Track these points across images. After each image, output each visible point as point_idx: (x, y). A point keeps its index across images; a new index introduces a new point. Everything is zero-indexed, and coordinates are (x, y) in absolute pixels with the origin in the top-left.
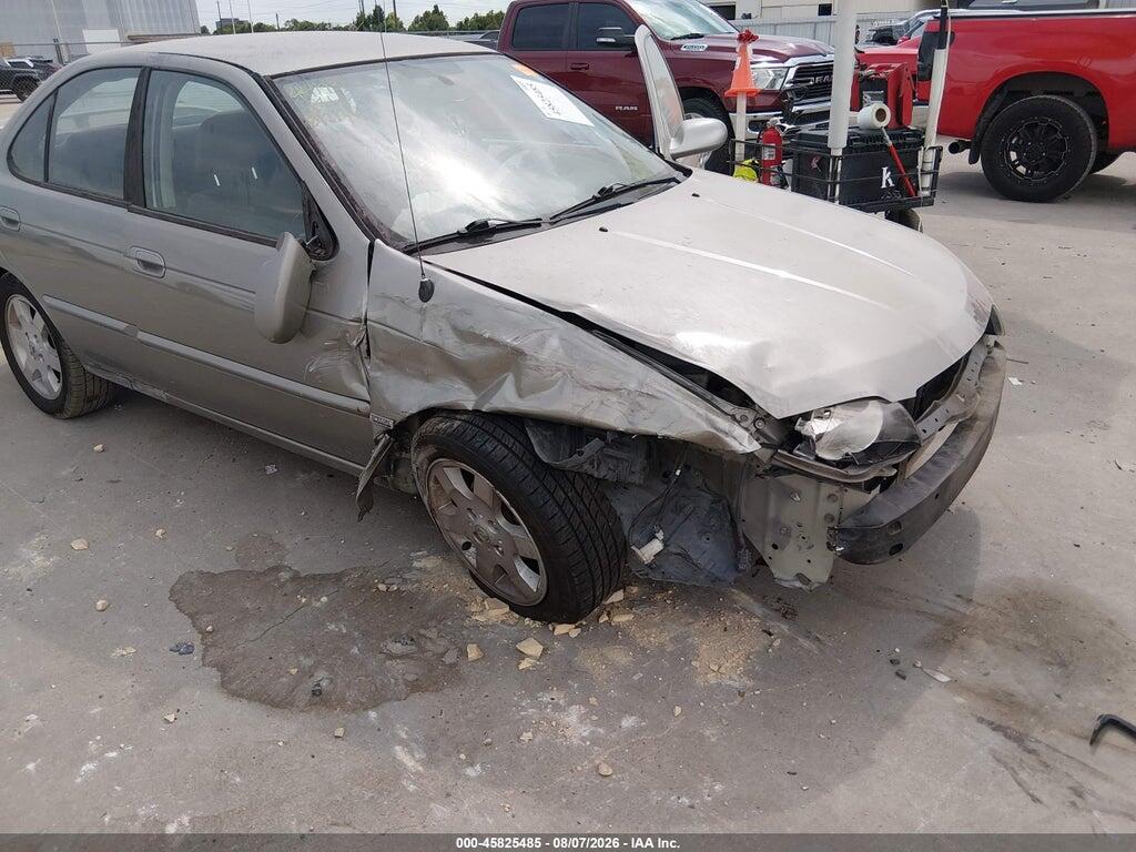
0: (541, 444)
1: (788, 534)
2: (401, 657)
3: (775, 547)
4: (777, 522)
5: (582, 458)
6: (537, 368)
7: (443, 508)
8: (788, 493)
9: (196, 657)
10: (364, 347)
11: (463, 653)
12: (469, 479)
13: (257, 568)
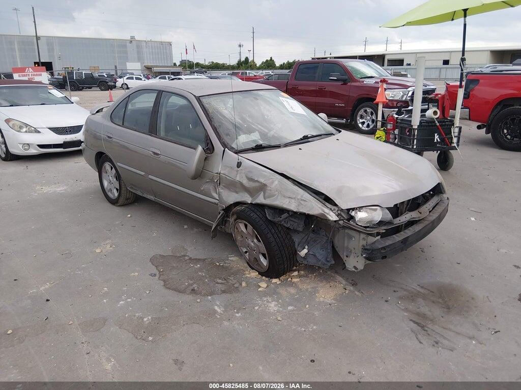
0: (269, 215)
1: (351, 252)
2: (221, 283)
3: (347, 257)
4: (347, 248)
5: (281, 219)
6: (270, 190)
7: (239, 238)
8: (350, 237)
9: (157, 277)
10: (218, 182)
11: (241, 284)
12: (246, 226)
13: (178, 255)
